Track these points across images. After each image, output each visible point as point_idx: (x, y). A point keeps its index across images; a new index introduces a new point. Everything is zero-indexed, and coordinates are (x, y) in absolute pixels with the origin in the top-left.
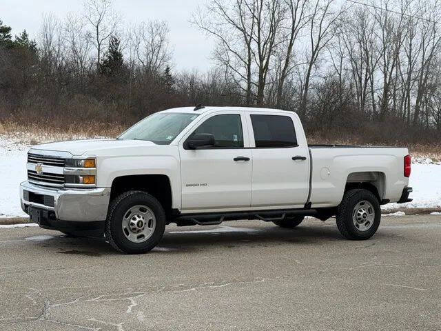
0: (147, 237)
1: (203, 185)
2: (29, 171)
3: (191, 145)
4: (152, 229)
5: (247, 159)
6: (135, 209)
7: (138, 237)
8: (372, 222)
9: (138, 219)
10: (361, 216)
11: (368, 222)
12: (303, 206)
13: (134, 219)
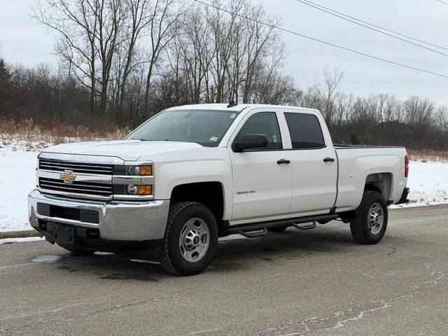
0: (201, 255)
1: (252, 192)
2: (40, 178)
3: (239, 147)
4: (207, 245)
5: (288, 162)
6: (190, 223)
7: (193, 255)
8: (381, 224)
9: (194, 235)
10: (374, 219)
11: (378, 225)
12: (328, 211)
13: (190, 235)
